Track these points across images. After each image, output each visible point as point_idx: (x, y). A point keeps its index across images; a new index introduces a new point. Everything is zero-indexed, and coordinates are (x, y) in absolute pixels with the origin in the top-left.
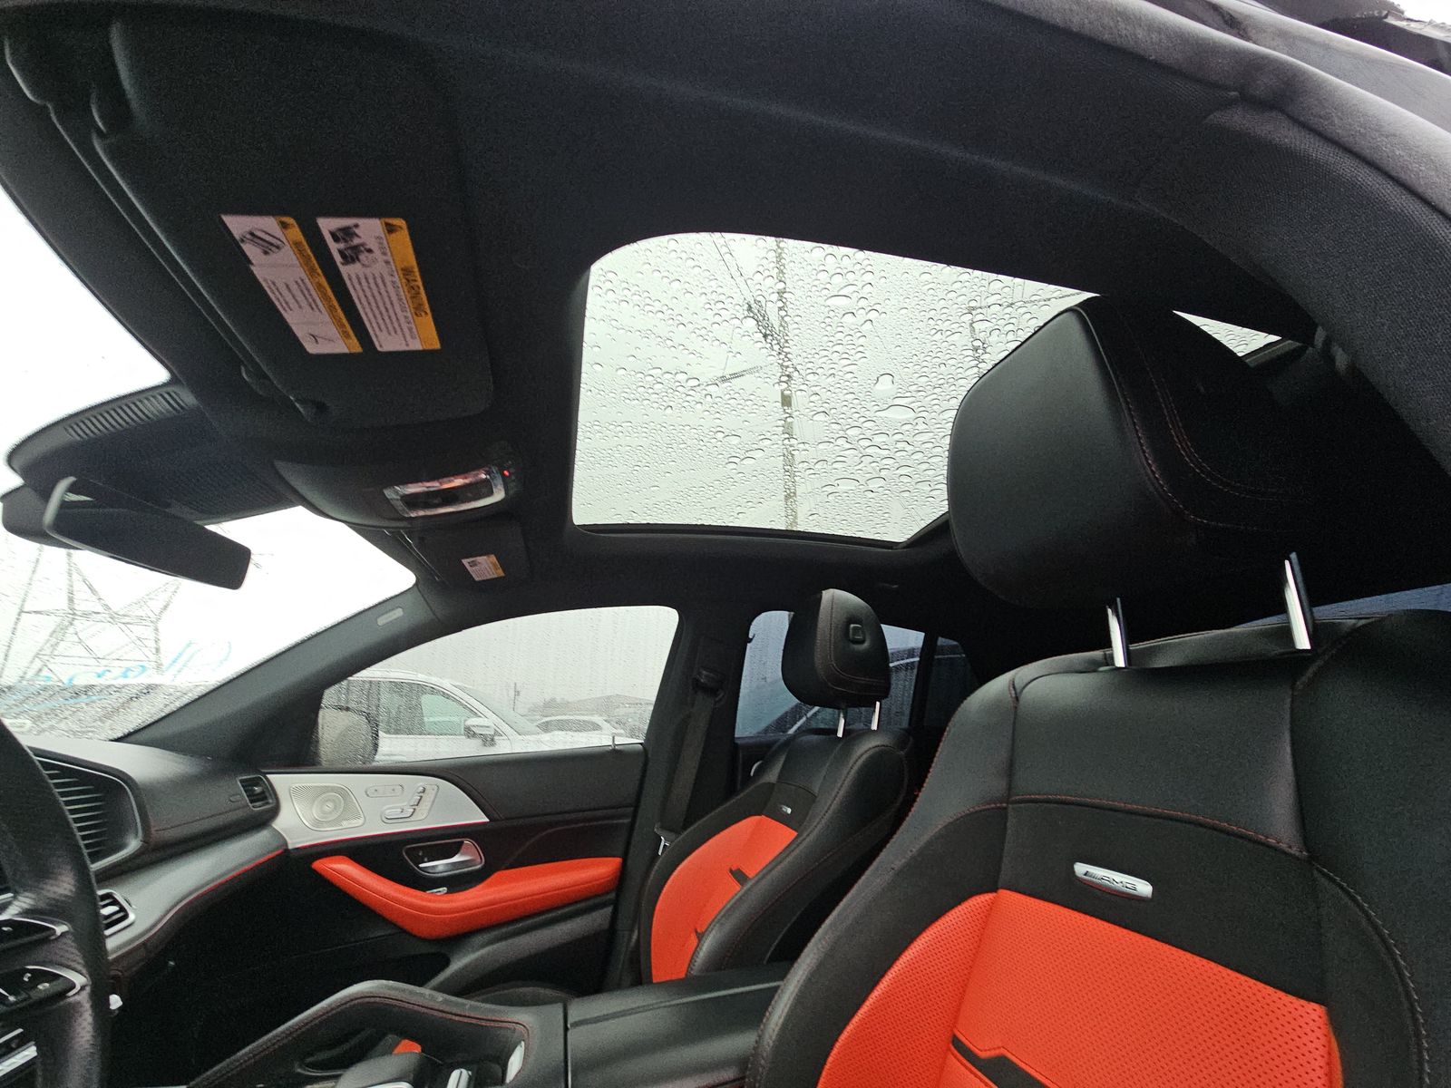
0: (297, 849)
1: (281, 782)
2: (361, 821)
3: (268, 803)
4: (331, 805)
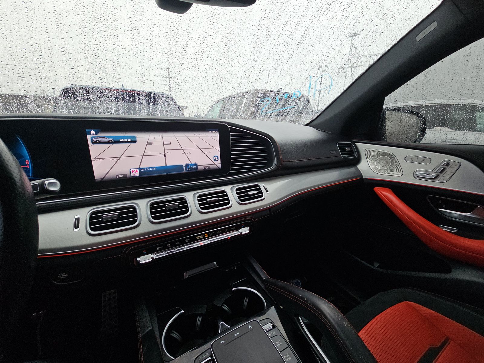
0: (367, 179)
1: (362, 147)
2: (400, 174)
3: (354, 156)
4: (384, 162)
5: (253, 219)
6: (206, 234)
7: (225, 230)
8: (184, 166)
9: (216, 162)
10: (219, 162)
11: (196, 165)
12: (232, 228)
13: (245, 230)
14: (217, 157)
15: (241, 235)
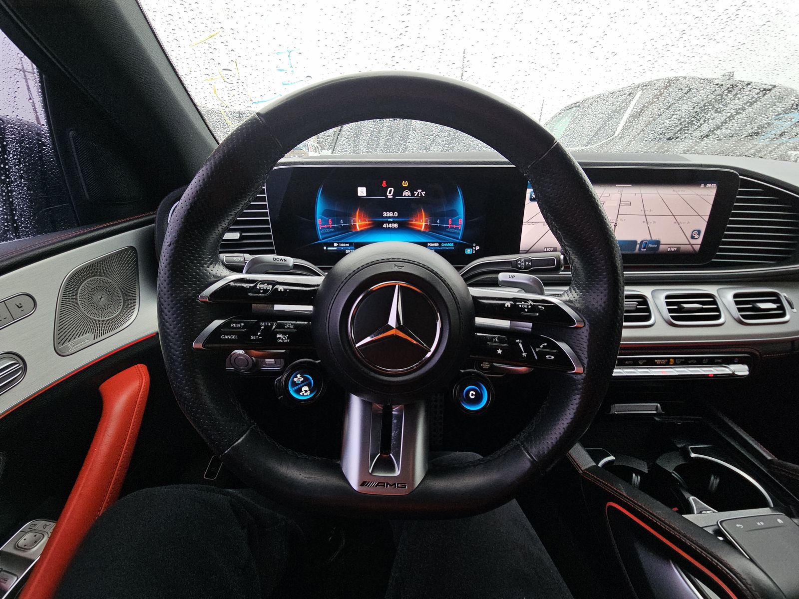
5: (760, 353)
6: (671, 360)
7: (704, 360)
8: (639, 242)
9: (693, 241)
10: (700, 241)
11: (658, 243)
12: (716, 361)
13: (742, 370)
14: (699, 232)
15: (733, 375)
